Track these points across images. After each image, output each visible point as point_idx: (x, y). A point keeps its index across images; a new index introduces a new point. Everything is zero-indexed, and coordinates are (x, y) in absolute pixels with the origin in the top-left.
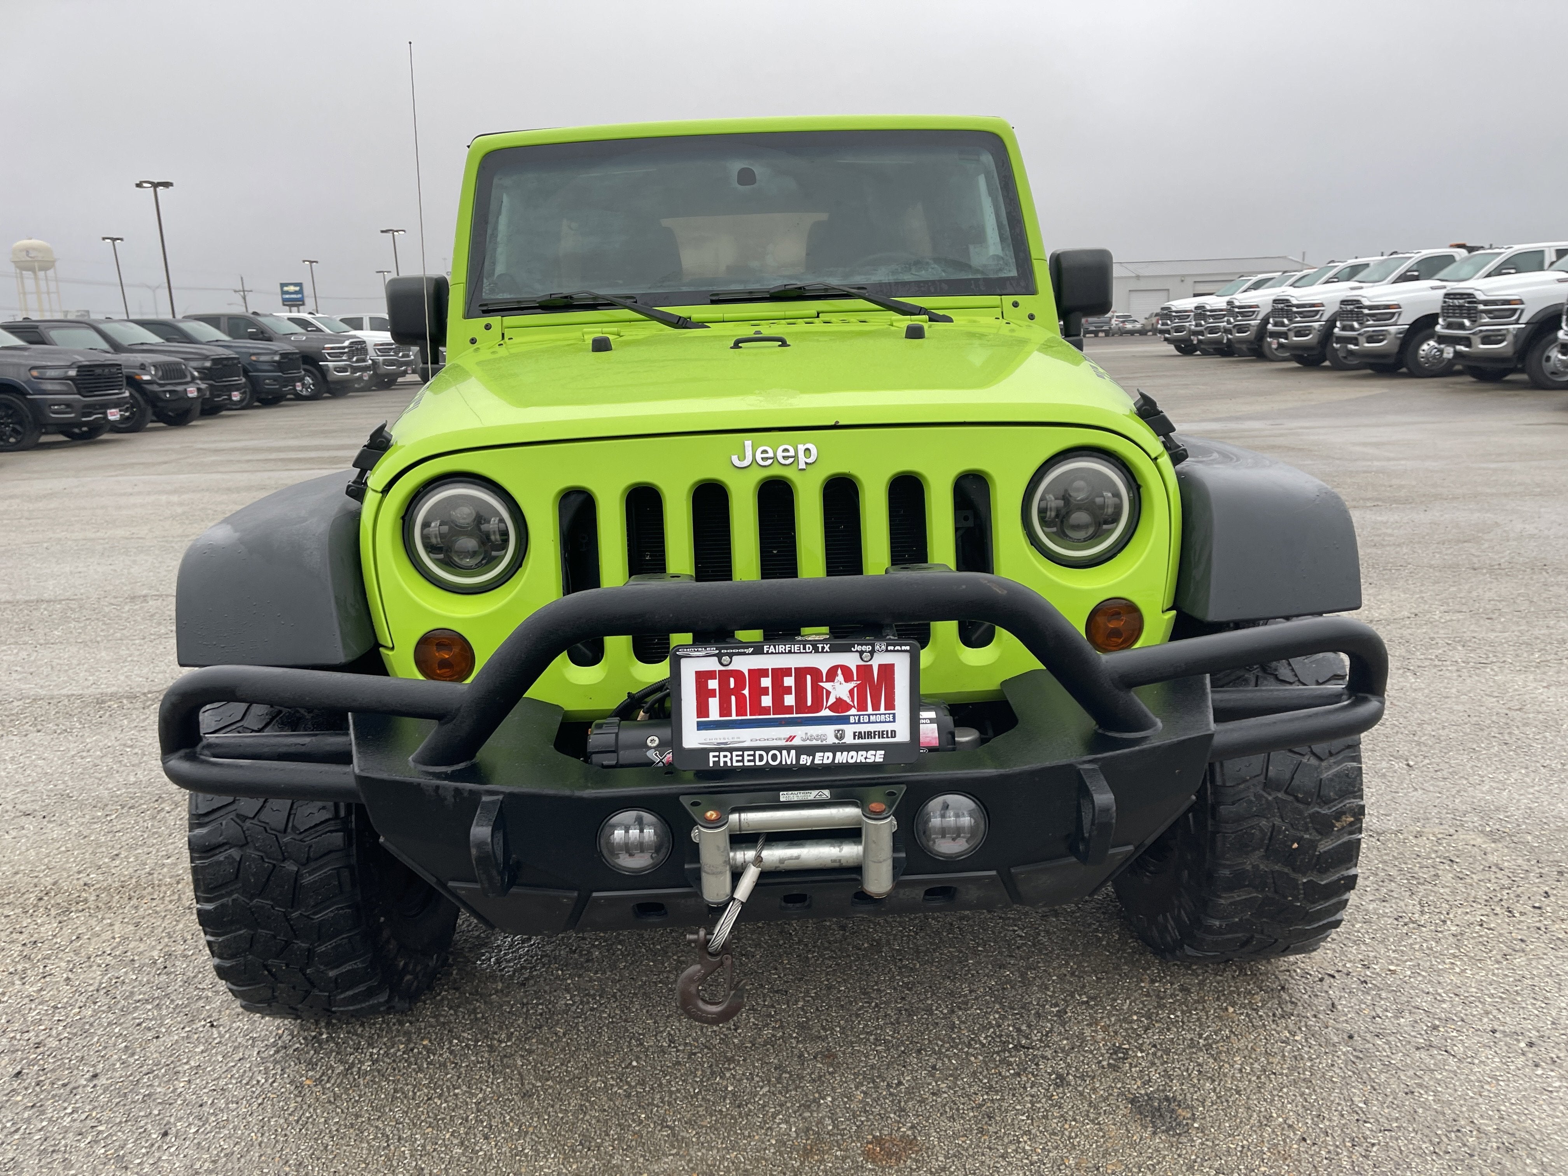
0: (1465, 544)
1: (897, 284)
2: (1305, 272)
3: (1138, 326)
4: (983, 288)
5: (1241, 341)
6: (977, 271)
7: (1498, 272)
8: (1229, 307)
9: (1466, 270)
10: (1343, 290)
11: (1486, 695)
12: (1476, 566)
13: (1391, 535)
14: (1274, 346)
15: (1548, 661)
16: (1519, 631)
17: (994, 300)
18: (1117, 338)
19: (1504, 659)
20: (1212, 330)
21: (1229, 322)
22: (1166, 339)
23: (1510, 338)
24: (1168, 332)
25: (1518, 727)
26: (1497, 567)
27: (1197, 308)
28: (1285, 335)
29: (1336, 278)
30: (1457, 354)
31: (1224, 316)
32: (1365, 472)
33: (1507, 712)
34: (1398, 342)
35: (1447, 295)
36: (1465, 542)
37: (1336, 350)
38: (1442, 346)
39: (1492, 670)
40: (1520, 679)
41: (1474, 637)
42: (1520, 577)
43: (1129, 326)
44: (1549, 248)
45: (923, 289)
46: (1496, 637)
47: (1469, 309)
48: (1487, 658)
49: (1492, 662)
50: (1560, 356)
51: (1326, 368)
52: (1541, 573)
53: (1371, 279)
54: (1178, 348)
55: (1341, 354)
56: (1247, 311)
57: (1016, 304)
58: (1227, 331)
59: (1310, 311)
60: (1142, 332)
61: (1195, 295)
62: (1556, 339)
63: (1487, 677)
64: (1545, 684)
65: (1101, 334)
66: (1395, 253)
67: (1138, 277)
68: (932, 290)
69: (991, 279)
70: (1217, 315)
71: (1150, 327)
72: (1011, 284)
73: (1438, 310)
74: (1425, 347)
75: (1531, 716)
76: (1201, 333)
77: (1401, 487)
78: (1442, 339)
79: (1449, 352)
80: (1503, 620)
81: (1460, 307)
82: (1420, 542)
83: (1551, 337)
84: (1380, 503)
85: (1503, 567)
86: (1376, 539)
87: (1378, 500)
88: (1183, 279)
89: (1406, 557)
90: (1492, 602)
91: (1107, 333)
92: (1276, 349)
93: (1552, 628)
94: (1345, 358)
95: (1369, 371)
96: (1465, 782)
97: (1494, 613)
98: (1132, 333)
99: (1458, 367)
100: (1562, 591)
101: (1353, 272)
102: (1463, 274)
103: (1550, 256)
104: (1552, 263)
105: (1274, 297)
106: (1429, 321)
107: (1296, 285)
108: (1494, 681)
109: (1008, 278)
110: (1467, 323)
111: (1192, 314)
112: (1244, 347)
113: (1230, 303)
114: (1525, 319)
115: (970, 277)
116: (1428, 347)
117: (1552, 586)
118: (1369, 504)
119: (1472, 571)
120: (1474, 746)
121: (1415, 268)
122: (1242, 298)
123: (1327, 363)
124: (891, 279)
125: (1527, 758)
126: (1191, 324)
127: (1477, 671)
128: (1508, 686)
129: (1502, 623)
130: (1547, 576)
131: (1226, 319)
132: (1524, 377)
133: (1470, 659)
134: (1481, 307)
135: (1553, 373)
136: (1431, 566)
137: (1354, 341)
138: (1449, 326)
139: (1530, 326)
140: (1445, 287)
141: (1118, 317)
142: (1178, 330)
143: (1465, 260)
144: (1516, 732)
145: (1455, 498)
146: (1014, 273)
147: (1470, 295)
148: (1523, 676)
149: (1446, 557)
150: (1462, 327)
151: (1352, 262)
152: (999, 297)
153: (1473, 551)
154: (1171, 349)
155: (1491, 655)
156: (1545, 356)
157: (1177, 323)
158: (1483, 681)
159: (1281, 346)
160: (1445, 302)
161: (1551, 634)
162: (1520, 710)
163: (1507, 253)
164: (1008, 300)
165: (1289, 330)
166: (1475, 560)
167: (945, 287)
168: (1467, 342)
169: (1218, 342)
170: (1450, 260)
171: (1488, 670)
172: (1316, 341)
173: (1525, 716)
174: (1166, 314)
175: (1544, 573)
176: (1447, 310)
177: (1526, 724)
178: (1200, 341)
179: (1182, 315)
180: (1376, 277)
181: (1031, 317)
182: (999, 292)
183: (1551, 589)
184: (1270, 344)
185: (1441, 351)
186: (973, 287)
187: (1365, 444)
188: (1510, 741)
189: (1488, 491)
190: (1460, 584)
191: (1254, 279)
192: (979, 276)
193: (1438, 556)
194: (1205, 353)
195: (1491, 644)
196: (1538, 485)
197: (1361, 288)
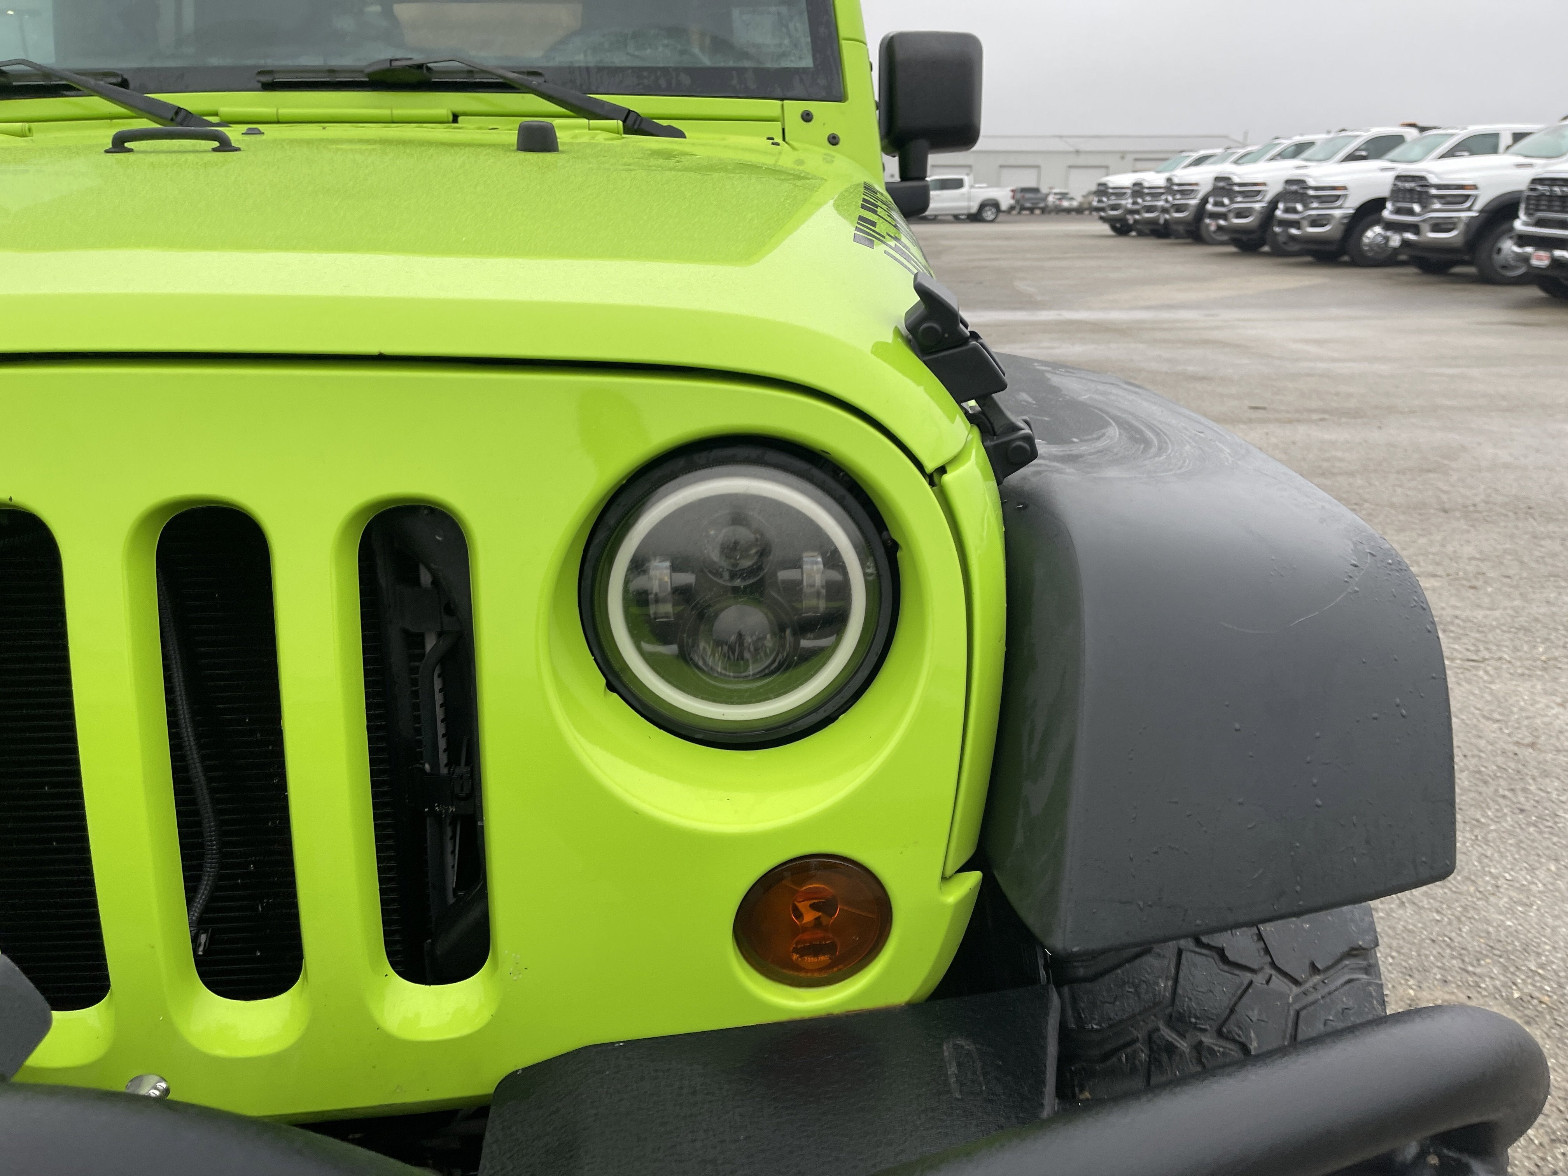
0: (1431, 475)
1: (600, 69)
2: (1249, 149)
3: (1075, 204)
4: (752, 86)
5: (1178, 221)
6: (746, 55)
7: (1451, 153)
8: (1169, 185)
9: (1417, 151)
10: (1288, 169)
11: (1484, 717)
12: (1447, 506)
13: (1341, 460)
14: (1213, 228)
15: (1556, 659)
16: (1513, 608)
17: (770, 107)
18: (1053, 215)
19: (1499, 654)
20: (1150, 209)
21: (1167, 201)
22: (1102, 218)
23: (1461, 227)
24: (1102, 209)
25: (1534, 779)
26: (1472, 508)
27: (1135, 185)
28: (1224, 216)
29: (1282, 156)
30: (1405, 243)
31: (1162, 194)
32: (1308, 375)
33: (1516, 749)
34: (1342, 227)
35: (1398, 178)
36: (1430, 471)
37: (1276, 234)
38: (1389, 233)
39: (1486, 672)
40: (1524, 688)
41: (1457, 617)
42: (1502, 524)
43: (1066, 204)
44: (1505, 130)
45: (646, 82)
46: (1486, 617)
47: (1420, 193)
48: (1477, 651)
49: (1484, 660)
50: (1517, 249)
51: (1266, 254)
52: (1526, 519)
53: (1316, 158)
54: (1113, 228)
55: (1281, 239)
56: (1186, 190)
57: (807, 117)
58: (1165, 210)
59: (1252, 191)
60: (1079, 211)
61: (1135, 171)
62: (1512, 229)
63: (1481, 685)
64: (1559, 700)
65: (1037, 212)
66: (1343, 130)
67: (1078, 152)
68: (663, 82)
69: (767, 71)
70: (1155, 193)
71: (1086, 206)
72: (801, 81)
73: (1385, 192)
74: (1370, 234)
75: (1549, 756)
76: (1137, 212)
77: (1350, 395)
78: (1390, 226)
79: (1395, 240)
80: (1490, 590)
81: (1411, 191)
82: (1376, 471)
83: (1505, 227)
84: (1326, 416)
85: (1479, 509)
86: (1325, 464)
87: (1324, 411)
88: (1123, 155)
89: (1361, 491)
90: (1473, 562)
91: (1044, 210)
92: (1215, 232)
93: (1553, 605)
94: (1285, 243)
95: (1309, 259)
96: (1472, 889)
97: (1477, 579)
98: (1068, 211)
99: (1403, 257)
100: (1556, 547)
101: (1299, 149)
102: (1412, 156)
103: (1506, 140)
104: (1508, 147)
105: (1215, 175)
106: (1377, 204)
107: (1240, 162)
108: (1492, 693)
109: (797, 71)
110: (1417, 208)
111: (1129, 191)
112: (1181, 229)
113: (1169, 180)
114: (1479, 206)
115: (731, 64)
116: (1373, 234)
117: (1544, 539)
118: (1315, 417)
119: (1442, 514)
120: (1478, 816)
121: (1363, 147)
122: (1183, 175)
123: (1266, 249)
124: (591, 61)
125: (1555, 839)
126: (1128, 203)
127: (1468, 674)
128: (1511, 701)
129: (1489, 595)
130: (1535, 523)
131: (1163, 197)
132: (1472, 270)
133: (1456, 654)
134: (1434, 191)
135: (1504, 267)
136: (1392, 506)
137: (1296, 224)
138: (1398, 211)
139: (1483, 214)
140: (1393, 169)
141: (1056, 194)
142: (1114, 207)
143: (1415, 141)
144: (1533, 788)
145: (1412, 412)
146: (807, 62)
147: (1422, 178)
148: (1528, 685)
149: (1409, 493)
150: (1411, 212)
151: (1298, 139)
152: (779, 103)
153: (1441, 485)
154: (1105, 228)
155: (1482, 648)
156: (1495, 249)
157: (1113, 201)
158: (1477, 692)
159: (1220, 228)
160: (1395, 185)
161: (1554, 613)
162: (1532, 745)
163: (1461, 134)
164: (795, 108)
165: (1229, 211)
166: (1444, 497)
167: (686, 80)
168: (1415, 228)
169: (1153, 222)
170: (1399, 140)
171: (1481, 673)
172: (1256, 224)
173: (1541, 758)
174: (1102, 190)
175: (1531, 520)
176: (1398, 193)
177: (1546, 774)
178: (1136, 221)
179: (1119, 193)
180: (1321, 156)
181: (833, 140)
182: (779, 92)
183: (1543, 543)
184: (1208, 226)
185: (1387, 239)
186: (735, 82)
187: (1306, 341)
188: (1527, 807)
189: (1449, 403)
190: (1430, 534)
191: (1195, 155)
192: (747, 64)
193: (1399, 490)
194: (1141, 234)
195: (1479, 628)
196: (1503, 398)
197: (1306, 167)
